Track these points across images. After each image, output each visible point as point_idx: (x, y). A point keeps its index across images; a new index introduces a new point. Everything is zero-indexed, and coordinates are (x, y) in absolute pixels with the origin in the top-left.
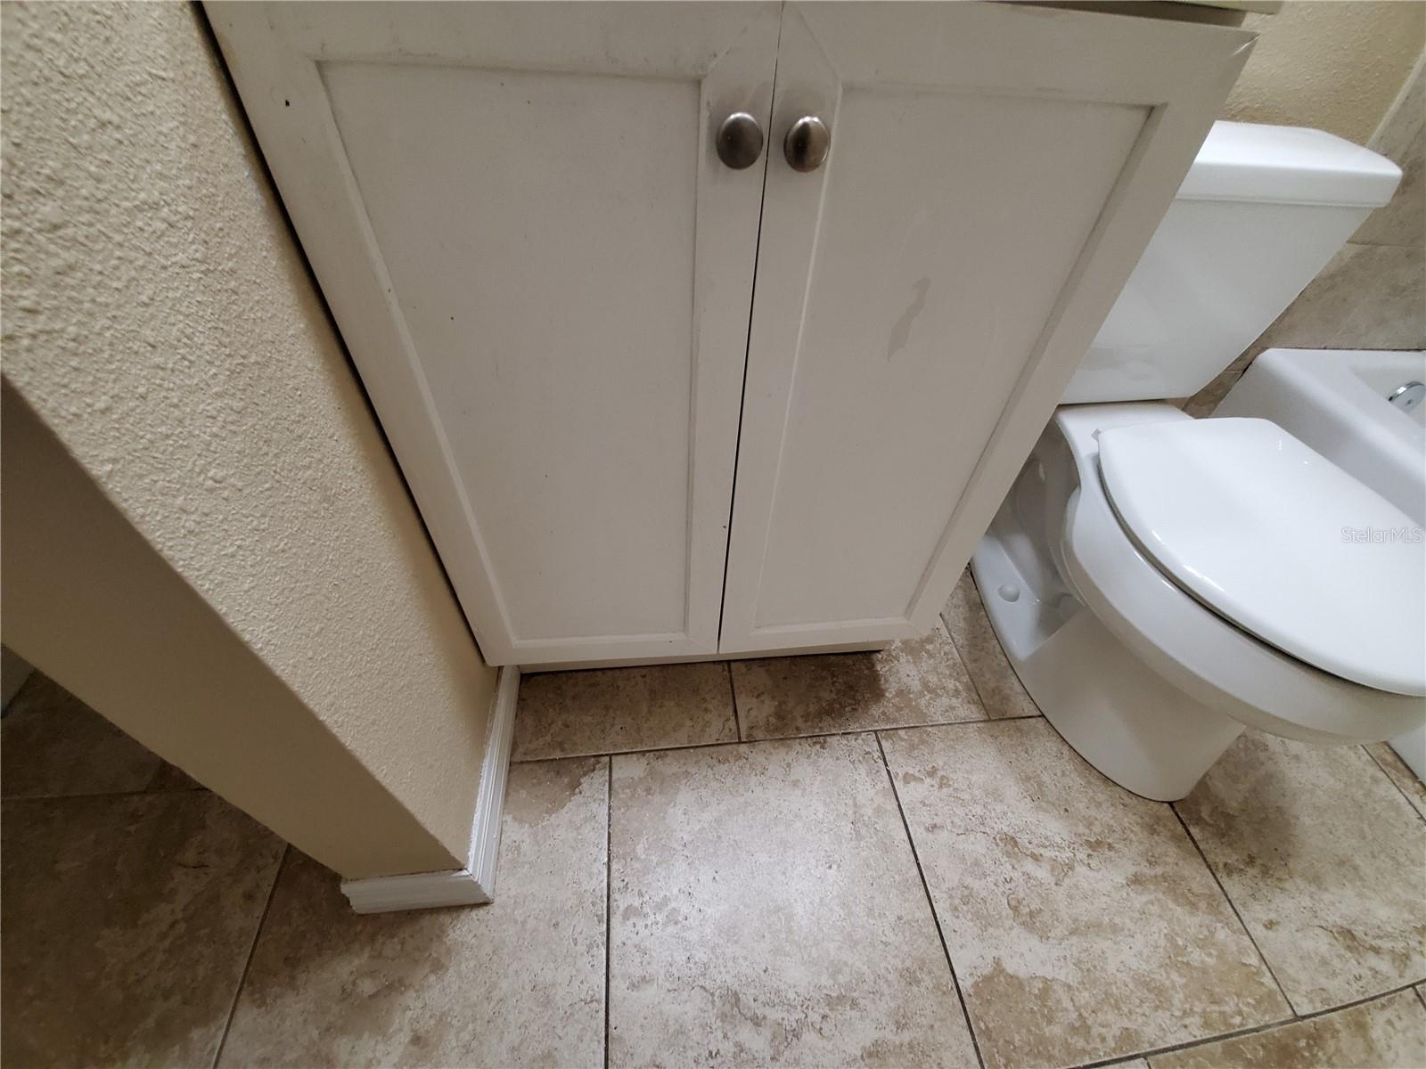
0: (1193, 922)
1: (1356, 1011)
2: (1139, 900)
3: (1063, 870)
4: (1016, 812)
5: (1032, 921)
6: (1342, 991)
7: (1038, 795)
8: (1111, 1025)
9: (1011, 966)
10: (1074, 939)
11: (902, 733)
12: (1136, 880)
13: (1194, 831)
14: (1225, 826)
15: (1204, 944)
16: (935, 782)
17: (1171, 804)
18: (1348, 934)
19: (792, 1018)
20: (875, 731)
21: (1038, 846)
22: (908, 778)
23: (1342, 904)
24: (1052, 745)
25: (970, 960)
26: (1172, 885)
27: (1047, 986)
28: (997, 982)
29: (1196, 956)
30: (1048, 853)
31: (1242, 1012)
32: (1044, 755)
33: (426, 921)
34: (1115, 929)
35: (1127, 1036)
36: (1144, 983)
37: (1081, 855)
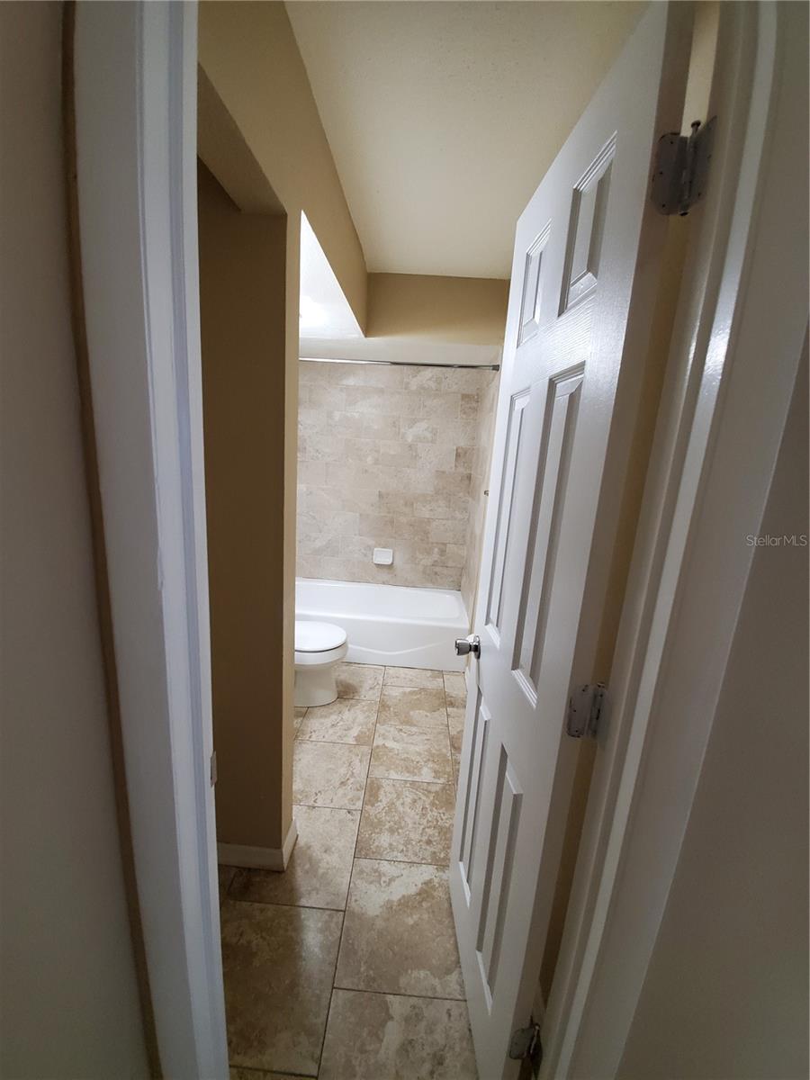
0: (359, 706)
1: (382, 694)
2: (352, 711)
3: (342, 720)
4: (328, 721)
5: (349, 729)
6: (379, 694)
7: (325, 717)
8: (370, 726)
9: (355, 735)
10: (355, 724)
12: (349, 710)
13: (344, 697)
14: (346, 693)
15: (363, 706)
17: (338, 698)
18: (371, 688)
19: (350, 773)
20: (295, 739)
21: (336, 721)
22: (310, 738)
23: (366, 687)
24: (316, 709)
25: (352, 741)
26: (352, 705)
27: (360, 731)
28: (357, 738)
29: (365, 709)
30: (338, 720)
31: (376, 708)
32: (318, 712)
33: (295, 852)
34: (355, 717)
35: (372, 724)
36: (366, 718)
37: (341, 716)
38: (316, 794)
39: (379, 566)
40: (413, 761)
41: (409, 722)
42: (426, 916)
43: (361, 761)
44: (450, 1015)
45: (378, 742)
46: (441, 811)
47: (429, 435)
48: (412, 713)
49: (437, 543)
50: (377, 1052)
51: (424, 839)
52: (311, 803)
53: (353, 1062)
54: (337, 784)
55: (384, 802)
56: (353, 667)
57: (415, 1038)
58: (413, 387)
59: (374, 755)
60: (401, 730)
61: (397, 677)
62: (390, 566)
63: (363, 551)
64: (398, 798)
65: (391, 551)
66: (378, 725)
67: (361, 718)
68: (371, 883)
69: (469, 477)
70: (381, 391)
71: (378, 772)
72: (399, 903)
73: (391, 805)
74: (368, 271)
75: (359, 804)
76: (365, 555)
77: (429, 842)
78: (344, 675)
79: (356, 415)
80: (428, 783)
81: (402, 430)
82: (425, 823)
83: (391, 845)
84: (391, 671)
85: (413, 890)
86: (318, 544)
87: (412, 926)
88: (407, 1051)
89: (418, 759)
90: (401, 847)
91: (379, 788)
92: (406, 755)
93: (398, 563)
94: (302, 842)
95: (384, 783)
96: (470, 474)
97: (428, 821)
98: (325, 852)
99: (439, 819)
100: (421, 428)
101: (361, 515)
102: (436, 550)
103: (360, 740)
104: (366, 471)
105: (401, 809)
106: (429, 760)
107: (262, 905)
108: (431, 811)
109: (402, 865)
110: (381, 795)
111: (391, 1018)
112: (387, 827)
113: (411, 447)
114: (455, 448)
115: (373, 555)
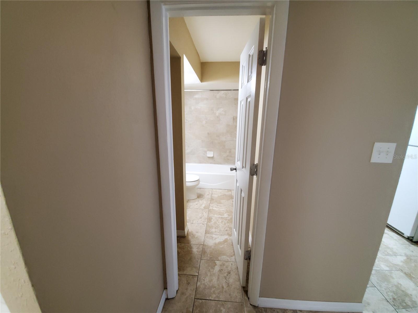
3: (199, 203)
4: (195, 203)
5: (201, 205)
8: (208, 204)
12: (201, 200)
14: (200, 196)
15: (206, 199)
18: (208, 195)
19: (203, 215)
23: (206, 194)
24: (191, 200)
25: (203, 208)
26: (202, 199)
27: (205, 205)
29: (206, 200)
31: (210, 200)
33: (188, 233)
36: (207, 202)
38: (193, 220)
39: (209, 157)
40: (221, 212)
41: (220, 203)
42: (226, 246)
43: (206, 213)
44: (232, 265)
45: (211, 208)
46: (230, 224)
47: (223, 113)
48: (221, 201)
49: (228, 149)
50: (213, 271)
51: (225, 230)
52: (192, 222)
53: (207, 273)
54: (199, 218)
55: (213, 222)
56: (201, 189)
57: (223, 269)
58: (218, 97)
59: (210, 211)
60: (218, 205)
61: (216, 192)
62: (213, 158)
63: (203, 153)
64: (217, 221)
65: (212, 152)
66: (210, 204)
67: (205, 202)
68: (210, 239)
70: (207, 99)
71: (211, 215)
72: (218, 243)
73: (215, 223)
74: (201, 62)
75: (206, 222)
76: (204, 154)
77: (227, 230)
78: (199, 192)
79: (199, 107)
80: (226, 218)
81: (215, 112)
82: (225, 226)
83: (215, 231)
84: (214, 190)
85: (222, 240)
86: (188, 151)
87: (222, 248)
88: (221, 271)
89: (223, 212)
90: (218, 232)
91: (212, 219)
92: (219, 211)
93: (215, 156)
94: (190, 231)
95: (213, 218)
97: (226, 226)
98: (197, 233)
99: (229, 225)
100: (221, 110)
101: (202, 141)
102: (228, 151)
103: (205, 208)
104: (203, 126)
105: (218, 223)
106: (226, 212)
107: (181, 244)
108: (227, 224)
109: (219, 235)
110: (212, 220)
111: (217, 265)
112: (214, 227)
113: (218, 117)
114: (232, 117)
115: (206, 154)
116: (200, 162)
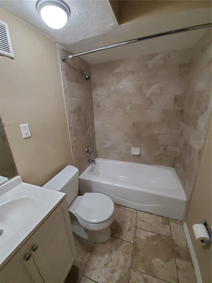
0: (122, 247)
1: (135, 237)
3: (111, 260)
4: (103, 260)
6: (133, 236)
7: (102, 255)
8: (127, 270)
10: (118, 266)
11: (85, 270)
12: (116, 250)
13: (115, 236)
15: (124, 248)
16: (94, 271)
17: (111, 236)
18: (129, 229)
20: (82, 275)
21: (107, 261)
22: (91, 275)
24: (99, 245)
26: (118, 246)
27: (120, 275)
29: (125, 250)
30: (108, 260)
31: (131, 251)
32: (99, 248)
34: (119, 259)
35: (128, 268)
36: (125, 261)
37: (111, 255)
39: (133, 155)
47: (158, 91)
48: (153, 261)
49: (162, 145)
56: (121, 209)
58: (150, 66)
61: (143, 221)
62: (139, 156)
63: (126, 148)
65: (139, 149)
66: (132, 270)
67: (122, 260)
69: (182, 112)
70: (133, 72)
76: (127, 150)
79: (121, 87)
81: (144, 91)
84: (140, 215)
86: (108, 145)
93: (142, 154)
96: (183, 110)
100: (155, 88)
101: (125, 133)
102: (162, 148)
104: (127, 113)
113: (149, 99)
114: (174, 96)
115: (131, 150)
116: (123, 159)
